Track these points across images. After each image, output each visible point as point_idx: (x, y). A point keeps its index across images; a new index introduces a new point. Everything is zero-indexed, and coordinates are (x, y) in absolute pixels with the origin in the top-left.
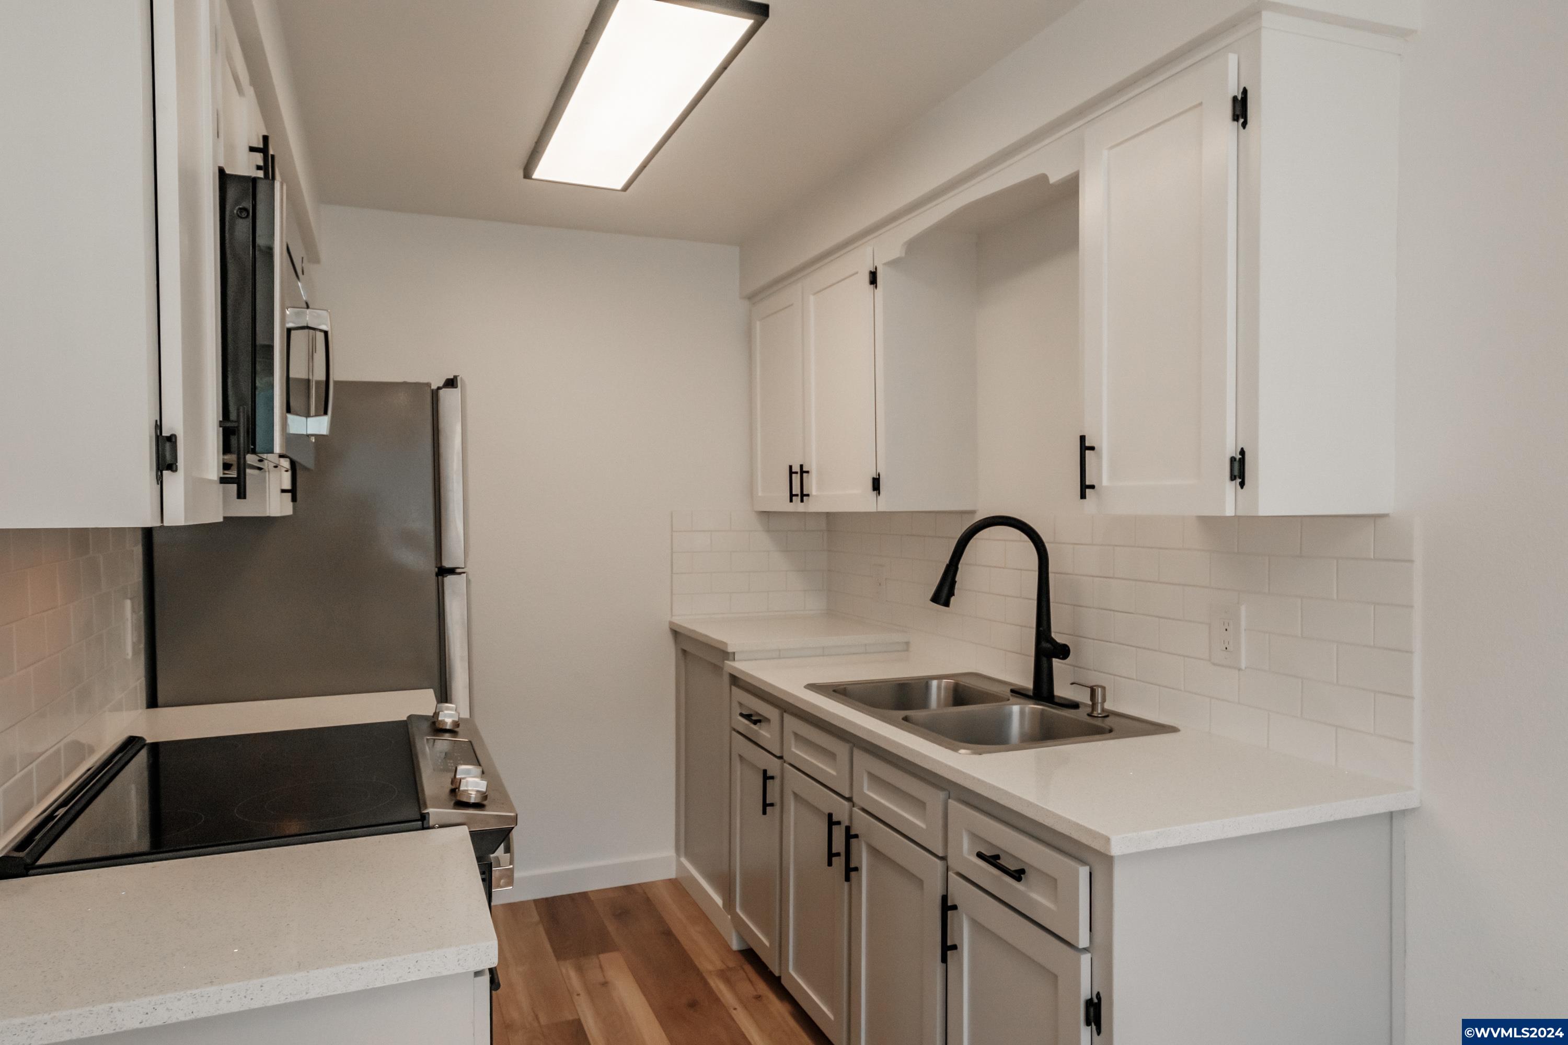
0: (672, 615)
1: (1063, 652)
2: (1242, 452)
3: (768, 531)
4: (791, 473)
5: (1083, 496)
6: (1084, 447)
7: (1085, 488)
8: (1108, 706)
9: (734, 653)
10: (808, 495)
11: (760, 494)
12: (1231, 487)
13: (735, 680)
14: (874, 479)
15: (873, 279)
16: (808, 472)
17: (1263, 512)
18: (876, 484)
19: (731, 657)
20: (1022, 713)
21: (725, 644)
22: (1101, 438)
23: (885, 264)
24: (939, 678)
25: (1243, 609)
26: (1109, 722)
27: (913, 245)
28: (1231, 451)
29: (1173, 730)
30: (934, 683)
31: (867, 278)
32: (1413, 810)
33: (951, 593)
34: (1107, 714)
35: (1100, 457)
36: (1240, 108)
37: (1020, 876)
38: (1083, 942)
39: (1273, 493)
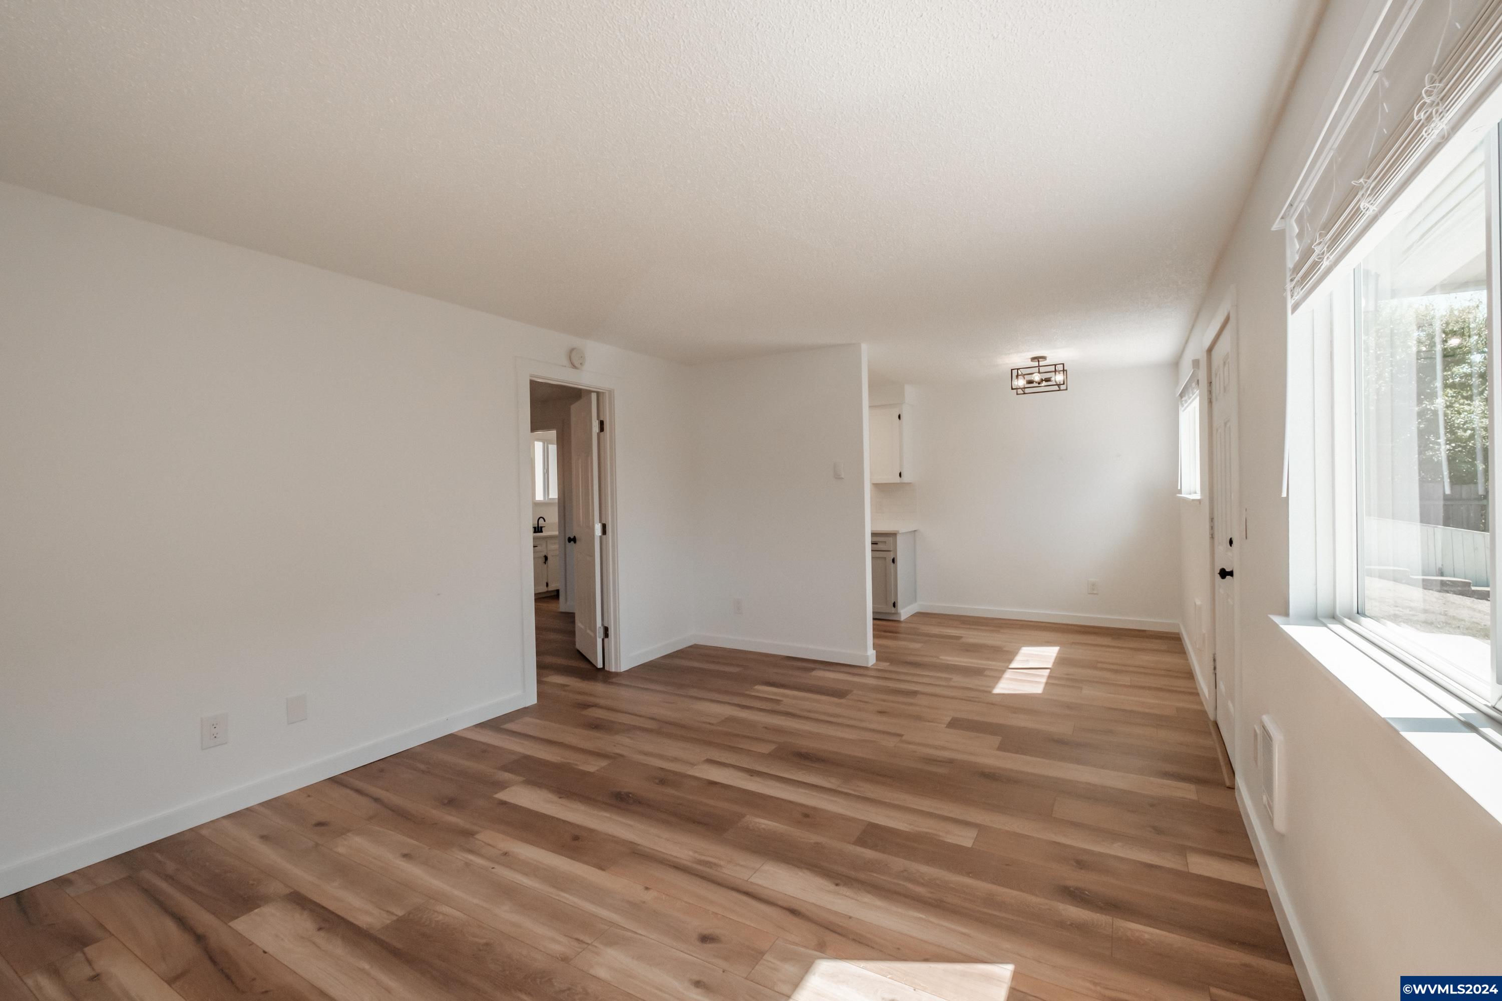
2: (901, 472)
17: (904, 482)
36: (899, 417)
37: (877, 544)
38: (892, 549)
39: (906, 478)
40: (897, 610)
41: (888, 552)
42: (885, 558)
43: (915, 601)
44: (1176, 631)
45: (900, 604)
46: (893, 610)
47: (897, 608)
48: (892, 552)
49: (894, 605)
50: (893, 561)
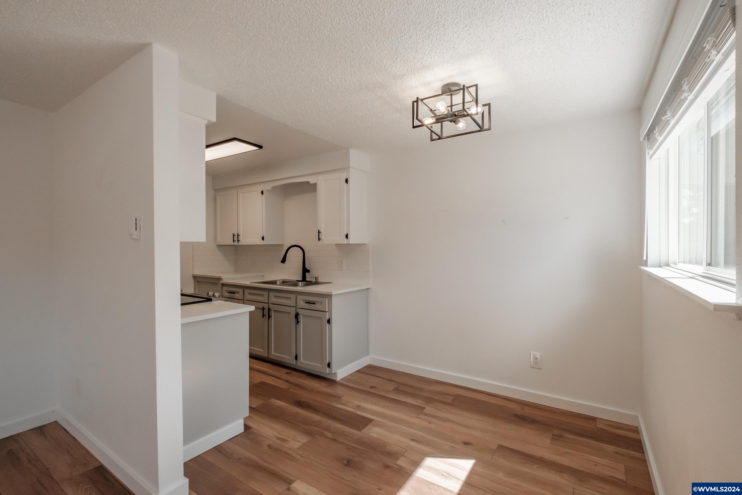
0: (193, 272)
1: (308, 271)
2: (347, 234)
3: (219, 250)
4: (234, 235)
5: (319, 241)
6: (319, 232)
7: (319, 239)
8: (318, 281)
9: (222, 279)
10: (239, 241)
11: (219, 240)
12: (346, 239)
13: (223, 285)
14: (262, 237)
15: (262, 193)
16: (239, 235)
17: (351, 243)
18: (263, 238)
19: (222, 280)
20: (302, 284)
21: (221, 277)
22: (322, 231)
23: (266, 190)
24: (279, 280)
25: (344, 260)
26: (319, 283)
27: (274, 188)
28: (346, 234)
29: (331, 283)
30: (278, 281)
31: (261, 193)
32: (370, 288)
33: (285, 261)
34: (319, 282)
35: (322, 234)
36: (347, 181)
37: (314, 303)
38: (327, 310)
39: (352, 240)
40: (331, 371)
41: (325, 313)
42: (321, 318)
43: (368, 354)
44: (635, 425)
45: (334, 365)
46: (328, 370)
47: (332, 369)
48: (327, 313)
49: (329, 365)
50: (329, 321)
